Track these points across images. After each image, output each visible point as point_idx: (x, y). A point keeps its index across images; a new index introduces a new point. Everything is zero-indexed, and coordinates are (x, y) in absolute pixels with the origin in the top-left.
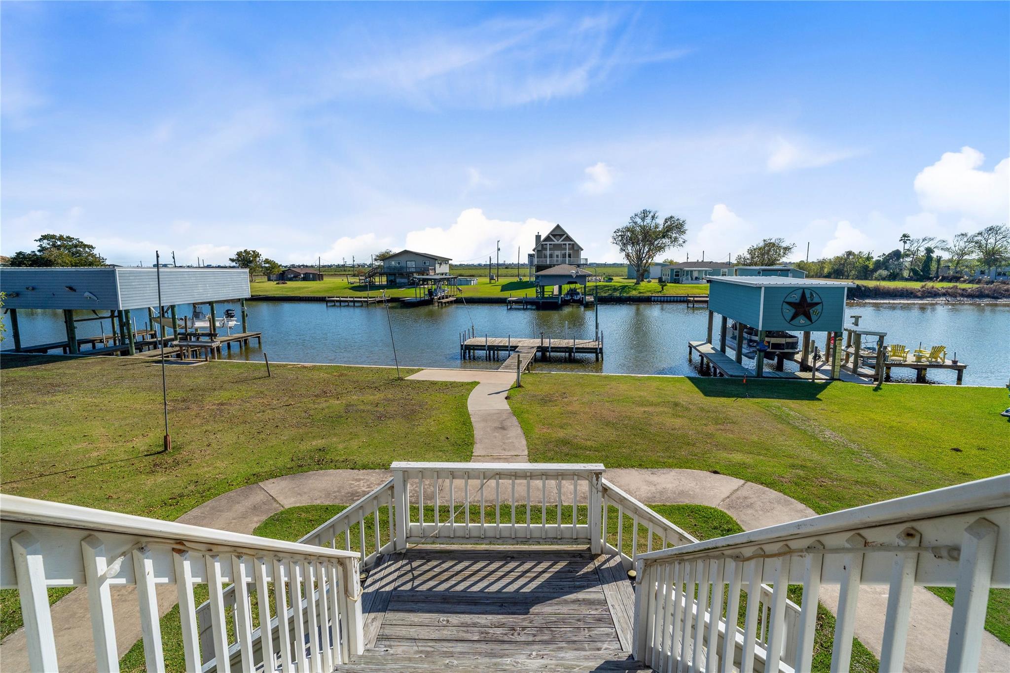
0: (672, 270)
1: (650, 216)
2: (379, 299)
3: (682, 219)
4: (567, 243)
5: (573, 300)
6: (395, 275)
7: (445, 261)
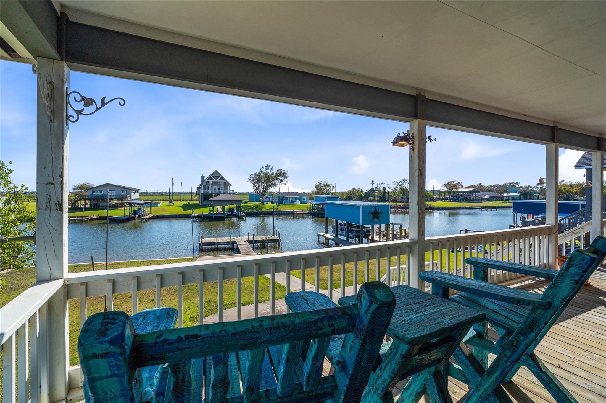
0: (279, 197)
1: (270, 168)
2: (90, 218)
3: (286, 170)
4: (222, 181)
5: (231, 214)
6: (97, 200)
7: (137, 191)
